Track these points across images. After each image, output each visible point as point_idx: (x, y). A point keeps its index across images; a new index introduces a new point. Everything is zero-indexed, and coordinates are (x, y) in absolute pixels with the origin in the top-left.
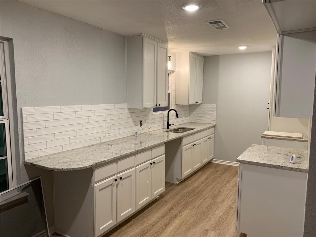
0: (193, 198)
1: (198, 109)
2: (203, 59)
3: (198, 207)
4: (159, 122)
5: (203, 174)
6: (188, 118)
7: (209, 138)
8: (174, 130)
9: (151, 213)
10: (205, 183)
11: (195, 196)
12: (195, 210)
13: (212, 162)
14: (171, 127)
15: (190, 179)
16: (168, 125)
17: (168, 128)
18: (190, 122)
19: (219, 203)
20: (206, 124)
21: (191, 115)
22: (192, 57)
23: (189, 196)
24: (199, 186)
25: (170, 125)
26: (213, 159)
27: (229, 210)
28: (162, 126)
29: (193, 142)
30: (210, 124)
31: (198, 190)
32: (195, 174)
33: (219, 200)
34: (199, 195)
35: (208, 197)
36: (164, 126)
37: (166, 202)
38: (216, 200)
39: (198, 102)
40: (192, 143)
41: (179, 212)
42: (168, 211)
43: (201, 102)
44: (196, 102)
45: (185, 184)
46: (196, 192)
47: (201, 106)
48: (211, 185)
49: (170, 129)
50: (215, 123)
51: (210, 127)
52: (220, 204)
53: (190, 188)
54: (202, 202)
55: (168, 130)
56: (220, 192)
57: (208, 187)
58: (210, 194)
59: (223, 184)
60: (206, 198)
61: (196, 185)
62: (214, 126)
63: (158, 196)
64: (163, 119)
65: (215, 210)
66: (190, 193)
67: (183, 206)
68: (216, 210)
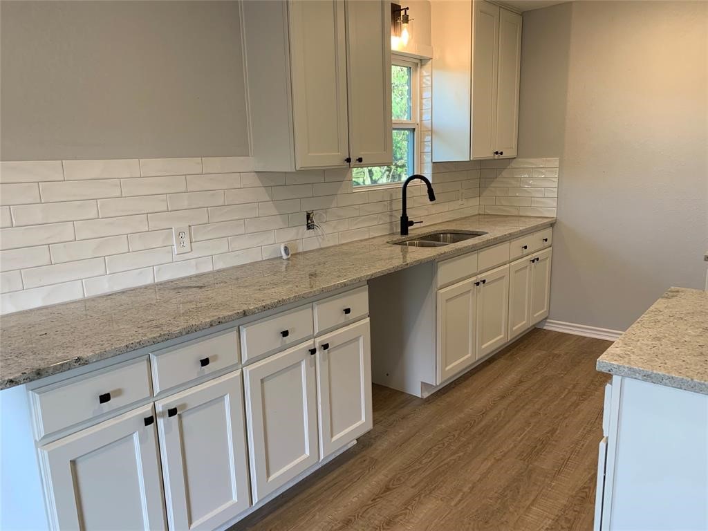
0: (461, 454)
1: (504, 174)
2: (520, 18)
3: (472, 489)
4: (375, 216)
5: (511, 365)
6: (475, 202)
7: (533, 261)
8: (425, 237)
9: (314, 506)
10: (512, 398)
11: (471, 446)
12: (460, 501)
13: (545, 328)
14: (413, 231)
15: (467, 382)
16: (406, 223)
17: (404, 231)
18: (481, 213)
19: (546, 477)
20: (527, 220)
21: (484, 194)
22: (481, 12)
23: (450, 444)
24: (491, 409)
25: (412, 223)
26: (546, 318)
27: (577, 508)
28: (388, 226)
29: (476, 275)
30: (539, 219)
31: (483, 423)
32: (487, 366)
33: (547, 462)
34: (485, 440)
35: (512, 448)
36: (392, 229)
37: (374, 462)
38: (536, 464)
39: (501, 153)
40: (474, 278)
41: (406, 504)
42: (370, 502)
43: (514, 154)
44: (497, 153)
45: (448, 400)
46: (474, 430)
47: (513, 164)
48: (527, 407)
49: (409, 236)
50: (555, 216)
51: (537, 227)
52: (547, 480)
53: (462, 415)
54: (489, 471)
55: (404, 237)
56: (553, 431)
57: (517, 412)
58: (519, 438)
59: (568, 404)
60: (503, 456)
61: (480, 403)
62: (552, 225)
63: (355, 442)
64: (391, 204)
65: (528, 503)
66: (456, 434)
67: (422, 484)
68: (532, 504)
